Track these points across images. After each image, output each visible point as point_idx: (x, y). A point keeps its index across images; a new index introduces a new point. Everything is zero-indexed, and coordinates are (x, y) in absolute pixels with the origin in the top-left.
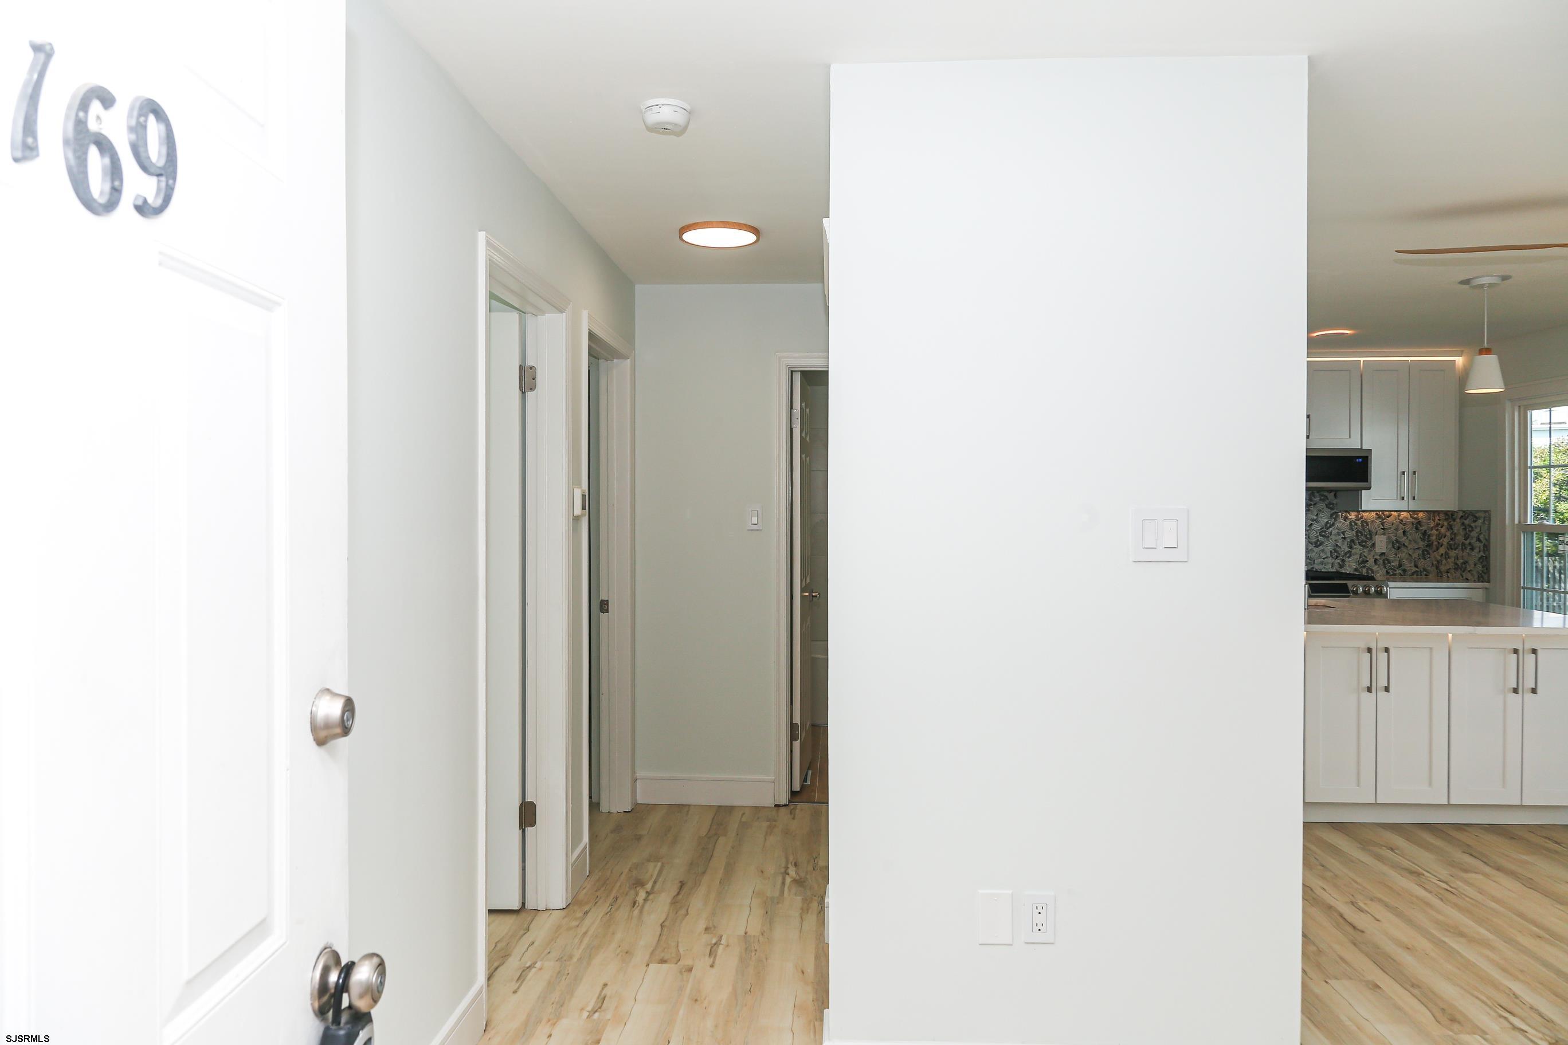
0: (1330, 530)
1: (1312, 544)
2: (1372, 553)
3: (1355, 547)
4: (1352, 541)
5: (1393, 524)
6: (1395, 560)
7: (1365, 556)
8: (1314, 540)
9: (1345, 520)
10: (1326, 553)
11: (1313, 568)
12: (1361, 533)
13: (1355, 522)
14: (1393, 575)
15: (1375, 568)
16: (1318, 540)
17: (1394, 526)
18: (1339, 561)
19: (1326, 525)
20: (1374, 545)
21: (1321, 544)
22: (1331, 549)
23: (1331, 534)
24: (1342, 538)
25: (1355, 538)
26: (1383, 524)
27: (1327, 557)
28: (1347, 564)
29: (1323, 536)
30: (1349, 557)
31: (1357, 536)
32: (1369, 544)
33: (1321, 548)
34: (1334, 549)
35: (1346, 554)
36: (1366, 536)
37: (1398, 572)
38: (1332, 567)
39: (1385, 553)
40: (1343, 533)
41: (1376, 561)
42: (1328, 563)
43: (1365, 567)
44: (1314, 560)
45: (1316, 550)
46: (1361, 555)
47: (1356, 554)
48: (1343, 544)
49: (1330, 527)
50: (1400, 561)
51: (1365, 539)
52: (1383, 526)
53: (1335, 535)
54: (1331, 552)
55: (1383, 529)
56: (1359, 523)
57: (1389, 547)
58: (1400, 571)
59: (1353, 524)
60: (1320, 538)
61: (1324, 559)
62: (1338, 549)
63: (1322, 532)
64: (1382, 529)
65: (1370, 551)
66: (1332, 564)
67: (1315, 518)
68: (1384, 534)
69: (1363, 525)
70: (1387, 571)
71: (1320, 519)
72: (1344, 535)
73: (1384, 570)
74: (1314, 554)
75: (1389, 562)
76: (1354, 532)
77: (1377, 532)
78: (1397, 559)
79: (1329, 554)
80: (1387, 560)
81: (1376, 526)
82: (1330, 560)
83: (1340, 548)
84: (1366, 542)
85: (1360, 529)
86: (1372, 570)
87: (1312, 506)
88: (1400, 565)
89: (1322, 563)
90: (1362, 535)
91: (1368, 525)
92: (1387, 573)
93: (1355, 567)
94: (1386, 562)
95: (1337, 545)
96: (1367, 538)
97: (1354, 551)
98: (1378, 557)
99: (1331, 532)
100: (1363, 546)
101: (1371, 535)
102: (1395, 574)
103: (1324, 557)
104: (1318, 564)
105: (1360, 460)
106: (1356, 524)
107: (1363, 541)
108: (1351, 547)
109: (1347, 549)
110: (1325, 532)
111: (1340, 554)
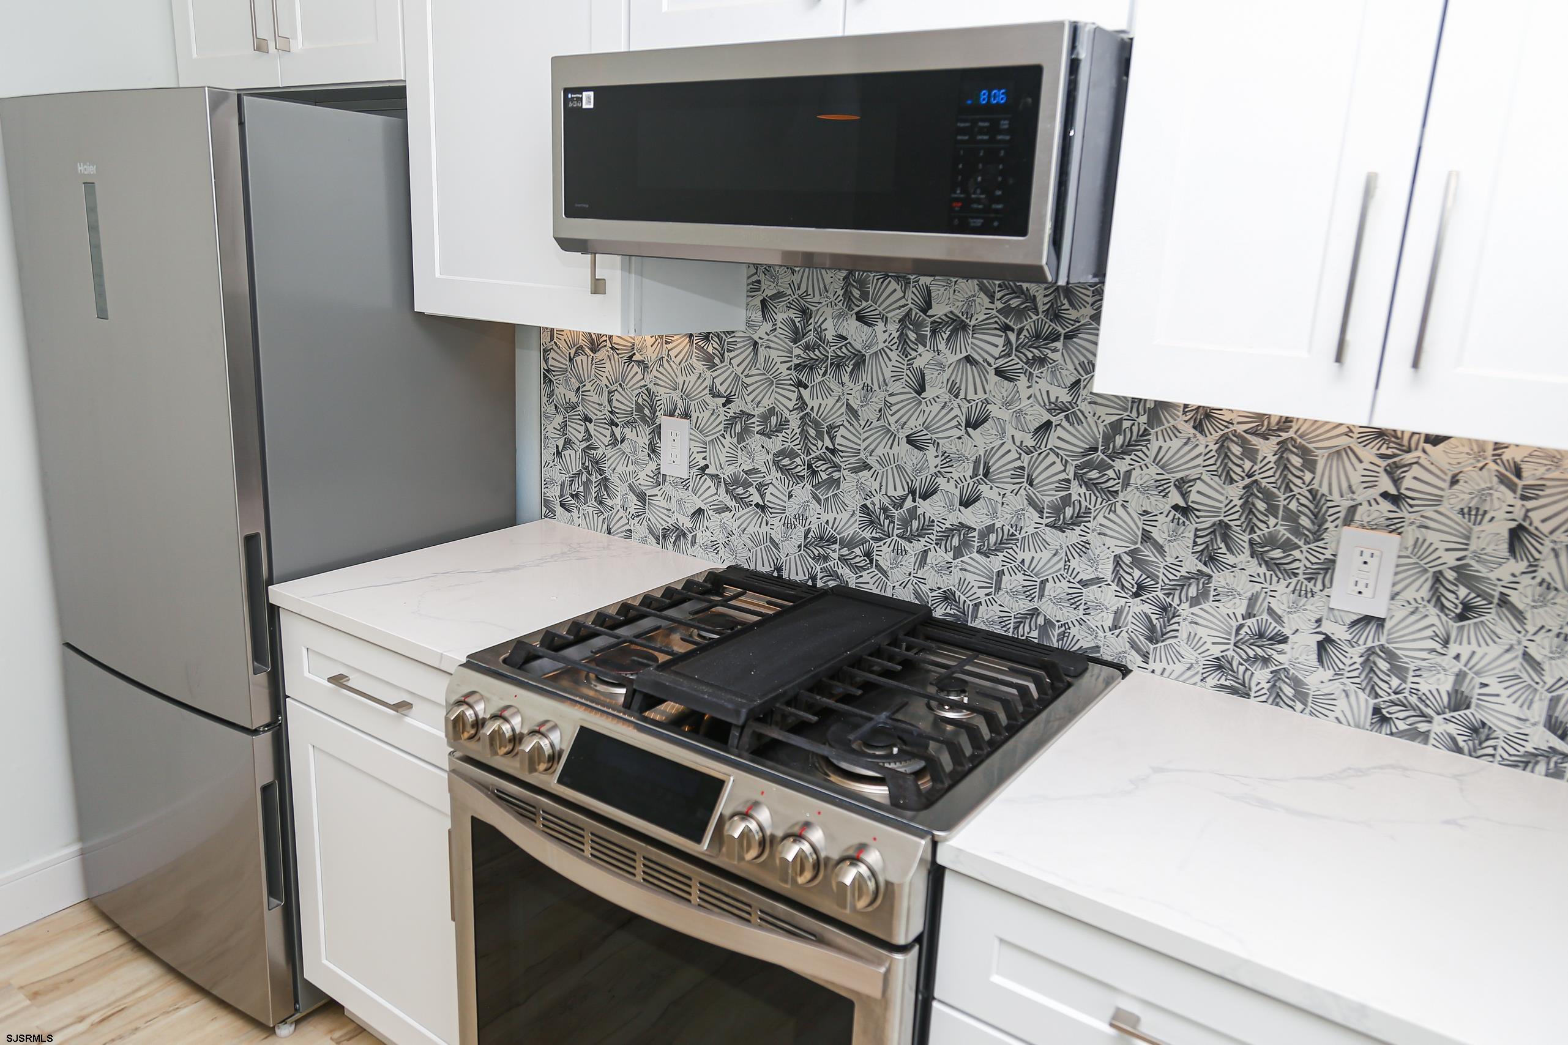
0: (1121, 465)
1: (1041, 512)
2: (1314, 607)
3: (1231, 559)
4: (1223, 530)
5: (1454, 481)
6: (1434, 668)
7: (1270, 611)
8: (1049, 497)
9: (1199, 427)
10: (1094, 562)
11: (1034, 613)
12: (1268, 497)
13: (1244, 443)
14: (1413, 734)
15: (1317, 679)
16: (1066, 501)
17: (1461, 496)
18: (1147, 608)
19: (1108, 439)
20: (1329, 566)
21: (1079, 519)
22: (1116, 546)
23: (1126, 484)
24: (1176, 507)
25: (1235, 522)
26: (1394, 472)
27: (1097, 581)
28: (1184, 629)
29: (1090, 485)
30: (1195, 602)
31: (1248, 507)
32: (1303, 558)
33: (1073, 536)
34: (1132, 553)
35: (1184, 582)
36: (1291, 517)
37: (1439, 726)
38: (1115, 626)
39: (1380, 622)
40: (1182, 485)
41: (1325, 645)
42: (1100, 607)
43: (1266, 661)
44: (1043, 583)
45: (1054, 538)
46: (1253, 600)
47: (1231, 593)
48: (1174, 536)
49: (1126, 450)
50: (1460, 676)
51: (1283, 532)
52: (1396, 482)
53: (1144, 490)
54: (1118, 560)
55: (1395, 499)
56: (1267, 449)
57: (1409, 594)
58: (1452, 729)
59: (1236, 450)
60: (1077, 491)
61: (1085, 584)
62: (1148, 553)
63: (1090, 465)
64: (1385, 495)
65: (1301, 593)
66: (1118, 613)
67: (1065, 397)
68: (1393, 527)
69: (1283, 464)
70: (1377, 711)
71: (1084, 406)
72: (1185, 495)
73: (1364, 703)
74: (1046, 555)
75: (1398, 670)
76: (1235, 492)
77: (1352, 510)
78: (1447, 661)
79: (1106, 570)
80: (1391, 656)
81: (1356, 479)
82: (1108, 597)
83: (1160, 549)
84: (1288, 546)
85: (1268, 480)
86: (1297, 683)
87: (1059, 345)
88: (1459, 701)
89: (1074, 601)
90: (1272, 510)
91: (1310, 464)
92: (1380, 718)
93: (1216, 651)
94: (1383, 665)
95: (1146, 537)
96: (1297, 530)
97: (1220, 579)
98: (1339, 632)
99: (1128, 473)
100: (1273, 565)
101: (1319, 519)
102: (1425, 737)
103: (1085, 577)
104: (1057, 601)
105: (999, 97)
106: (1250, 453)
107: (1271, 541)
108: (1210, 558)
109: (1192, 564)
110: (1102, 467)
111: (1154, 577)
